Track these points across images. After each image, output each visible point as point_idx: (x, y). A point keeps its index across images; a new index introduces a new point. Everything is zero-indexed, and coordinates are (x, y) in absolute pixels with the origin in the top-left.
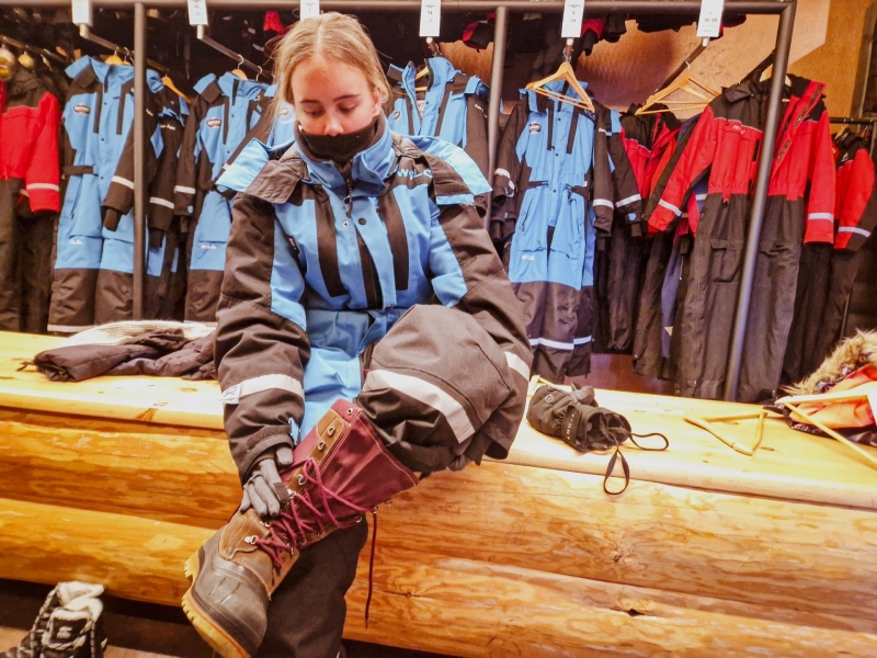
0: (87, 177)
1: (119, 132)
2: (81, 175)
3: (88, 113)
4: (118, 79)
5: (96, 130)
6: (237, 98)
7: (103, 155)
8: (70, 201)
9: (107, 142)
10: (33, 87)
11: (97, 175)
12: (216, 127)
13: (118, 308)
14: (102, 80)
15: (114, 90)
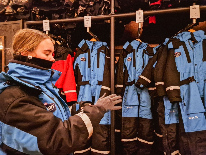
0: (87, 86)
1: (98, 67)
2: (85, 85)
3: (85, 60)
4: (96, 47)
5: (89, 67)
6: (139, 49)
7: (92, 76)
8: (80, 96)
9: (94, 71)
10: (64, 52)
11: (90, 84)
12: (130, 61)
13: (103, 142)
14: (90, 48)
15: (95, 51)
